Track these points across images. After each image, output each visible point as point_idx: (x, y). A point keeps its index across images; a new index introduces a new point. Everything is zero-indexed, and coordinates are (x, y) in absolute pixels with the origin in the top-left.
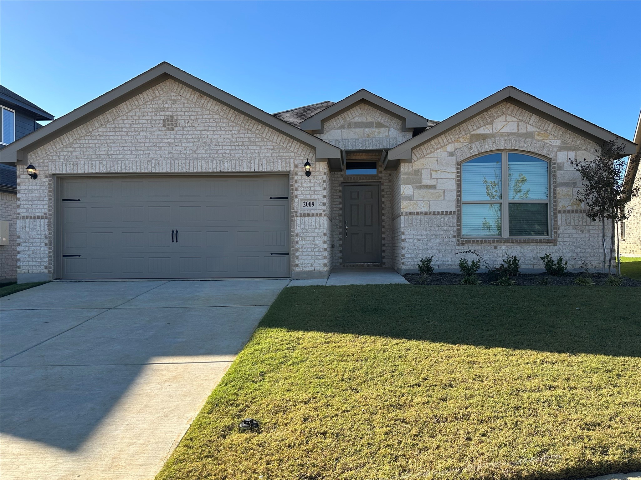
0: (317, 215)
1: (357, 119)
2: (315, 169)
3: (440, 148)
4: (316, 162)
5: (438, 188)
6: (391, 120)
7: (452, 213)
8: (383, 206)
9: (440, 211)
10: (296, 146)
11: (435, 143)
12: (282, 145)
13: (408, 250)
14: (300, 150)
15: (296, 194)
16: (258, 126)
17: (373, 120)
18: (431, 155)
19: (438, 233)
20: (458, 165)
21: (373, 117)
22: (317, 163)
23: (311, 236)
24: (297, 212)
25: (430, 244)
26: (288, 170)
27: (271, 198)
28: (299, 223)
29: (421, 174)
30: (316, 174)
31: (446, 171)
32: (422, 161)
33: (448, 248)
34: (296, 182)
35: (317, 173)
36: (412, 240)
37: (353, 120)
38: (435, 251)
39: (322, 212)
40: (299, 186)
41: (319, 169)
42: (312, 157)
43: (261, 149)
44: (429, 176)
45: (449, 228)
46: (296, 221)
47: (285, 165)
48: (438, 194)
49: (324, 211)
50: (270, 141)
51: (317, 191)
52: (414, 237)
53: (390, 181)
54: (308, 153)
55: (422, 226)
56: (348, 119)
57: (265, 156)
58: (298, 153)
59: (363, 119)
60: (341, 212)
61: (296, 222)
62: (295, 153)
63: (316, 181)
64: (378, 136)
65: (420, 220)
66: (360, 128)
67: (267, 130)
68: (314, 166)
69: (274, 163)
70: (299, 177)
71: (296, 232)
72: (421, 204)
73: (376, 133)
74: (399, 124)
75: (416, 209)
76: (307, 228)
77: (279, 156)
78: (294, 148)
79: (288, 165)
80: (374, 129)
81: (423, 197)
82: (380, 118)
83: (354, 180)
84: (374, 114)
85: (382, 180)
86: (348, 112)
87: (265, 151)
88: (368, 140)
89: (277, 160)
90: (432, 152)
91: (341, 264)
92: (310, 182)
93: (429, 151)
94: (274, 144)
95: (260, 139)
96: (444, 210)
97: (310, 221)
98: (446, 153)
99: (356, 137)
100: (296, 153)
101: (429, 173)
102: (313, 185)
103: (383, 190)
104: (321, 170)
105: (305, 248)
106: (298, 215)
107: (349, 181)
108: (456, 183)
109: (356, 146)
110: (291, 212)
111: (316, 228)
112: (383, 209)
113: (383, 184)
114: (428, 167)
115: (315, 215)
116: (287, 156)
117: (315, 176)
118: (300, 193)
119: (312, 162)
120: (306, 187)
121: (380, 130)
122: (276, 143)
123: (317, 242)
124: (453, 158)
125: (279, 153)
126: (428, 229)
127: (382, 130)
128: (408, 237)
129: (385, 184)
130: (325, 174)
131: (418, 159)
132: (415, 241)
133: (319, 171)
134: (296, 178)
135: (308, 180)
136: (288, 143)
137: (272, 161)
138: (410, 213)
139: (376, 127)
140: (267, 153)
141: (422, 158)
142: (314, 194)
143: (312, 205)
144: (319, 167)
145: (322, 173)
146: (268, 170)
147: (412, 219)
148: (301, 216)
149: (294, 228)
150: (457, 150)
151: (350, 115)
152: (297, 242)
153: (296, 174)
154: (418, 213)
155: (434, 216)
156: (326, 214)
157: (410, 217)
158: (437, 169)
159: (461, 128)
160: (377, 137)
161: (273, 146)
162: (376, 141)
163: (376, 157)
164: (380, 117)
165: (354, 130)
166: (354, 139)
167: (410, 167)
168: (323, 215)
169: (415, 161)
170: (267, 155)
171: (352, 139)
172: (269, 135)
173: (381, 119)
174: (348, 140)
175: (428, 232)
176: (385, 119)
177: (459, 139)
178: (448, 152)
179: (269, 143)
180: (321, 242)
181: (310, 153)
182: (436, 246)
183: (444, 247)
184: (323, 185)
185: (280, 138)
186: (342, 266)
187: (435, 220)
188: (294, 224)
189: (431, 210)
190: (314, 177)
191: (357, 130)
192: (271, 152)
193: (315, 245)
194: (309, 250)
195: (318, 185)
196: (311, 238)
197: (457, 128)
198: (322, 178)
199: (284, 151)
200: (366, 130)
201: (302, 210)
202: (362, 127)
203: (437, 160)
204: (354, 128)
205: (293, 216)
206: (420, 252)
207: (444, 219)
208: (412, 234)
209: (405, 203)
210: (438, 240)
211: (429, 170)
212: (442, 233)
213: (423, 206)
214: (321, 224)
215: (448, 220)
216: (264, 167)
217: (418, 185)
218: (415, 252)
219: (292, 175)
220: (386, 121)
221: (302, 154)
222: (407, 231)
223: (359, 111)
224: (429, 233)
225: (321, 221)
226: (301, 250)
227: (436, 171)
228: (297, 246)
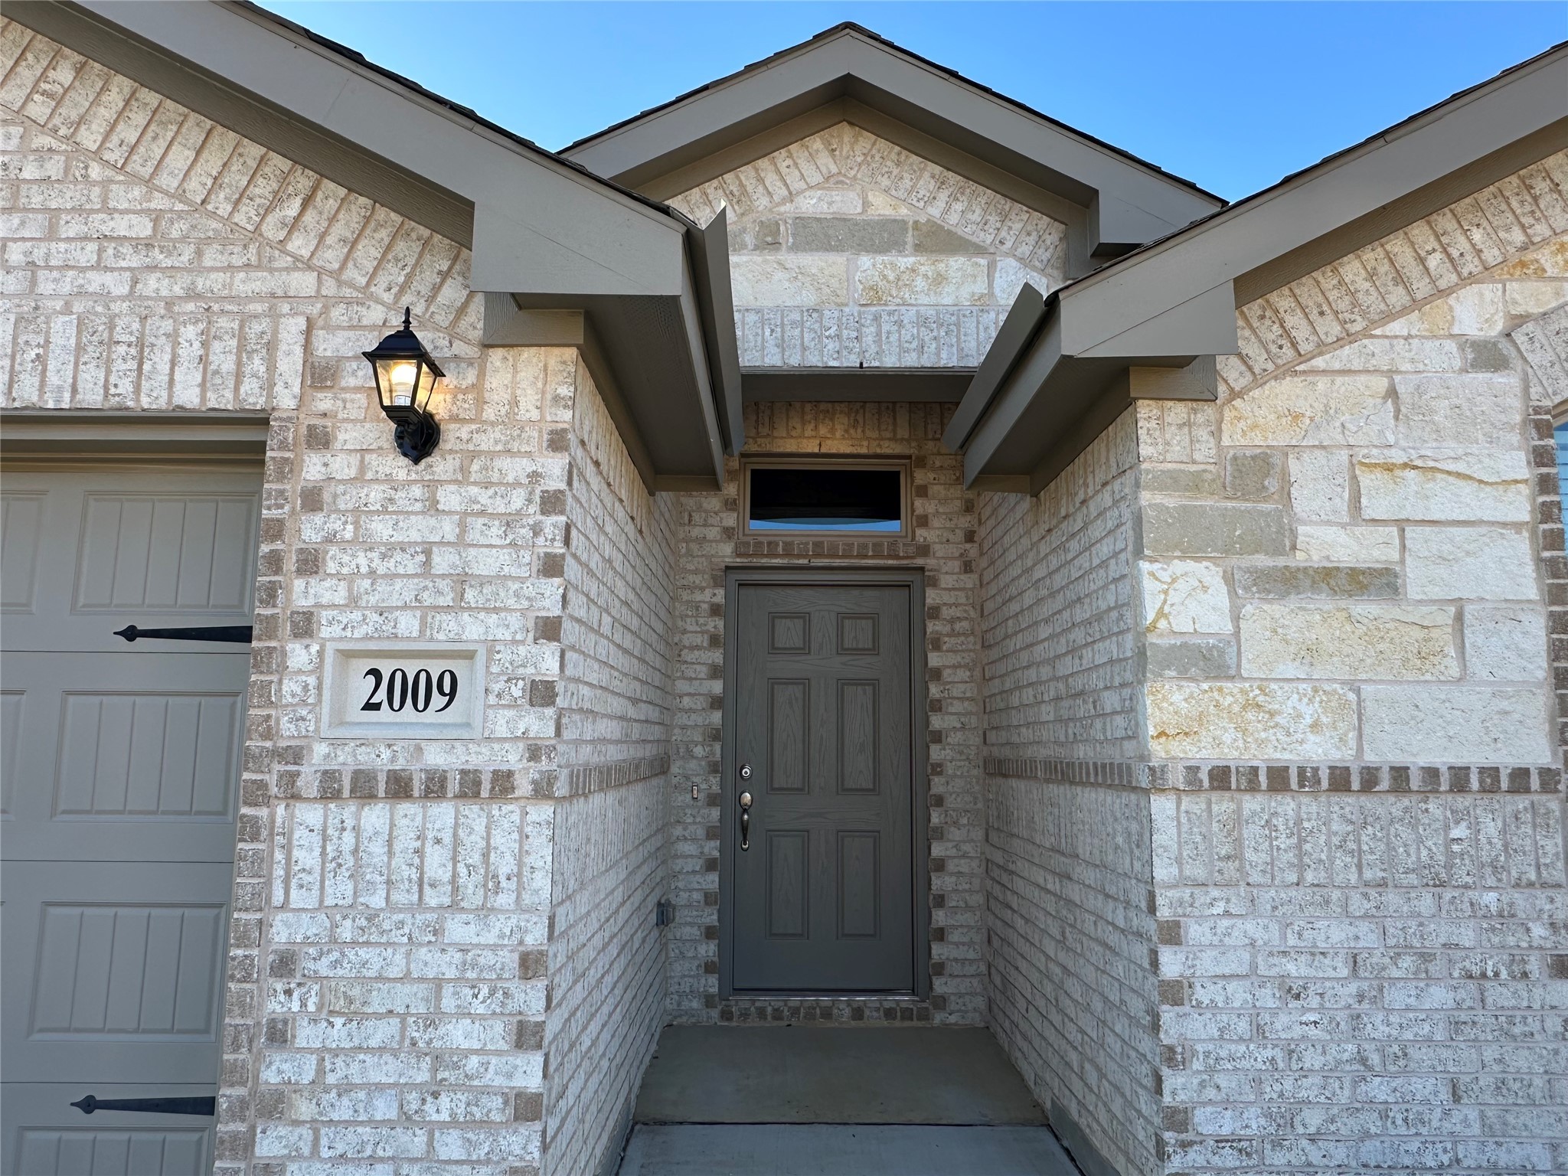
0: (470, 787)
1: (810, 204)
2: (481, 402)
3: (1404, 311)
4: (486, 346)
5: (1413, 592)
6: (1004, 217)
7: (1535, 783)
8: (934, 690)
9: (1442, 759)
10: (333, 219)
11: (1371, 276)
12: (224, 209)
13: (1211, 1070)
14: (368, 252)
15: (301, 602)
16: (52, 65)
17: (903, 211)
18: (1347, 355)
19: (1440, 933)
20: (1544, 429)
21: (901, 194)
22: (496, 356)
23: (406, 978)
24: (296, 755)
25: (1377, 1027)
26: (253, 397)
27: (131, 634)
28: (306, 857)
29: (1286, 484)
30: (486, 442)
31: (1460, 467)
32: (1286, 392)
33: (1521, 1060)
34: (312, 500)
35: (496, 433)
36: (1239, 993)
37: (787, 207)
38: (1422, 1087)
39: (513, 758)
40: (330, 539)
41: (515, 402)
42: (462, 311)
43: (51, 234)
44: (1342, 504)
45: (1519, 898)
46: (288, 835)
47: (228, 365)
48: (1419, 634)
49: (534, 753)
50: (135, 179)
51: (483, 581)
52: (1253, 966)
53: (967, 567)
54: (430, 277)
55: (1310, 877)
56: (763, 202)
57: (81, 293)
58: (350, 273)
59: (846, 203)
60: (716, 717)
61: (288, 848)
62: (321, 272)
63: (484, 497)
64: (933, 300)
65: (1299, 833)
66: (828, 248)
67: (115, 98)
68: (471, 376)
69: (141, 344)
70: (342, 466)
71: (282, 932)
72: (1292, 703)
73: (920, 283)
74: (1049, 240)
75: (1261, 743)
76: (377, 901)
77: (192, 295)
78: (322, 237)
79: (257, 365)
80: (906, 261)
81: (1310, 653)
82: (941, 204)
83: (787, 554)
84: (907, 183)
85: (929, 562)
86: (763, 163)
87: (88, 254)
88: (877, 318)
89: (167, 325)
90: (1349, 338)
91: (709, 1001)
92: (432, 507)
93: (1330, 328)
94: (159, 202)
95: (54, 168)
96: (1475, 757)
97: (406, 841)
98: (1451, 346)
99: (809, 298)
100: (337, 275)
101: (1343, 479)
102: (448, 529)
103: (935, 613)
104: (528, 409)
105: (345, 1088)
106: (308, 781)
107: (765, 561)
108: (1539, 560)
109: (804, 348)
110: (249, 758)
111: (454, 907)
112: (937, 706)
113: (934, 583)
114: (1331, 435)
115: (453, 786)
116: (258, 297)
117: (474, 455)
118: (340, 596)
119: (459, 348)
120: (390, 549)
121: (941, 266)
122: (180, 195)
123: (458, 1034)
124: (1500, 379)
125: (196, 267)
126: (1358, 904)
127: (956, 264)
128: (1207, 964)
129: (946, 581)
130: (557, 442)
131: (1258, 380)
132: (1268, 998)
133: (510, 419)
134: (313, 467)
135: (417, 491)
136: (278, 199)
137: (127, 327)
138: (1221, 778)
139: (919, 248)
140: (99, 266)
141: (1287, 371)
142: (459, 606)
143: (438, 701)
144: (515, 384)
145: (534, 440)
146: (92, 398)
147: (1238, 820)
148: (330, 791)
149: (261, 900)
150: (1530, 327)
151: (771, 178)
152: (279, 1034)
153: (319, 439)
154: (1279, 779)
155: (1396, 805)
156: (550, 779)
157: (1223, 805)
158: (1398, 457)
159: (1541, 186)
160: (924, 300)
161: (156, 217)
162: (923, 322)
163: (897, 449)
164: (943, 196)
165: (793, 260)
166: (791, 309)
167: (1203, 434)
168: (523, 787)
169: (1234, 395)
170: (96, 281)
171: (781, 310)
172: (132, 138)
173: (947, 210)
174: (758, 311)
175: (1364, 927)
176: (969, 209)
177: (1529, 256)
178: (1464, 343)
179: (123, 196)
180: (498, 1034)
181: (445, 275)
182: (1429, 1040)
183: (1490, 1053)
184: (537, 530)
185: (212, 162)
186: (715, 1013)
187: (1406, 834)
188: (261, 864)
189: (1371, 758)
190: (464, 470)
191: (813, 261)
192: (135, 261)
193: (438, 1059)
194: (384, 1108)
195: (496, 530)
196: (405, 996)
197: (1514, 180)
198: (535, 476)
199: (238, 261)
200: (865, 261)
201: (342, 742)
202: (839, 248)
203: (1392, 393)
204: (795, 248)
205: (259, 795)
206: (1309, 1089)
207: (1475, 828)
208: (1236, 939)
209: (1177, 697)
210: (1439, 996)
211: (1343, 456)
212: (1467, 936)
213: (1315, 726)
214: (505, 866)
215: (1503, 832)
216: (59, 375)
217: (1262, 561)
218: (1270, 1091)
219: (283, 446)
220: (976, 217)
221: (383, 280)
222: (1201, 919)
223: (825, 161)
224: (1368, 936)
225: (504, 841)
226: (305, 1109)
227: (1389, 468)
228: (275, 1071)
